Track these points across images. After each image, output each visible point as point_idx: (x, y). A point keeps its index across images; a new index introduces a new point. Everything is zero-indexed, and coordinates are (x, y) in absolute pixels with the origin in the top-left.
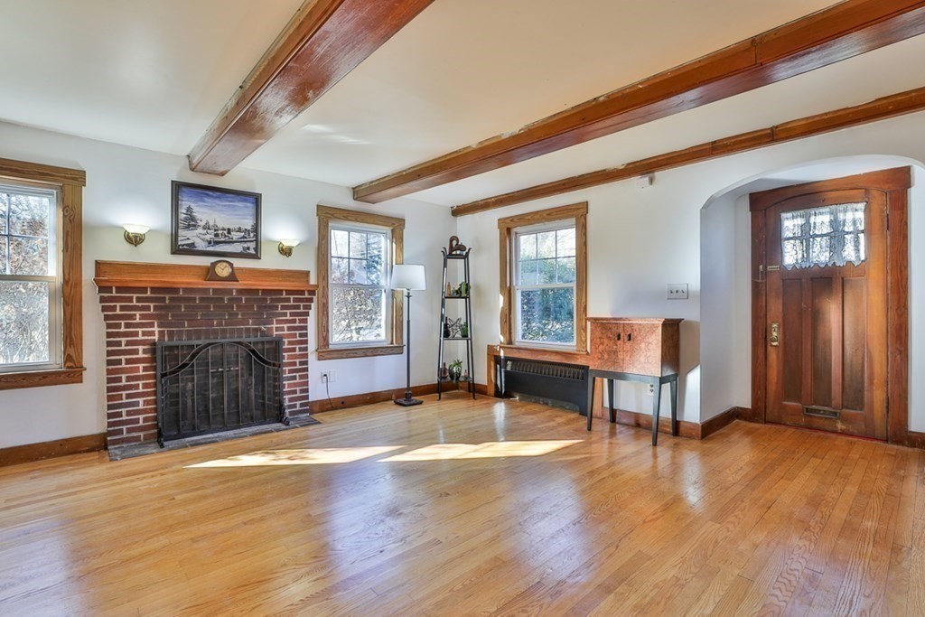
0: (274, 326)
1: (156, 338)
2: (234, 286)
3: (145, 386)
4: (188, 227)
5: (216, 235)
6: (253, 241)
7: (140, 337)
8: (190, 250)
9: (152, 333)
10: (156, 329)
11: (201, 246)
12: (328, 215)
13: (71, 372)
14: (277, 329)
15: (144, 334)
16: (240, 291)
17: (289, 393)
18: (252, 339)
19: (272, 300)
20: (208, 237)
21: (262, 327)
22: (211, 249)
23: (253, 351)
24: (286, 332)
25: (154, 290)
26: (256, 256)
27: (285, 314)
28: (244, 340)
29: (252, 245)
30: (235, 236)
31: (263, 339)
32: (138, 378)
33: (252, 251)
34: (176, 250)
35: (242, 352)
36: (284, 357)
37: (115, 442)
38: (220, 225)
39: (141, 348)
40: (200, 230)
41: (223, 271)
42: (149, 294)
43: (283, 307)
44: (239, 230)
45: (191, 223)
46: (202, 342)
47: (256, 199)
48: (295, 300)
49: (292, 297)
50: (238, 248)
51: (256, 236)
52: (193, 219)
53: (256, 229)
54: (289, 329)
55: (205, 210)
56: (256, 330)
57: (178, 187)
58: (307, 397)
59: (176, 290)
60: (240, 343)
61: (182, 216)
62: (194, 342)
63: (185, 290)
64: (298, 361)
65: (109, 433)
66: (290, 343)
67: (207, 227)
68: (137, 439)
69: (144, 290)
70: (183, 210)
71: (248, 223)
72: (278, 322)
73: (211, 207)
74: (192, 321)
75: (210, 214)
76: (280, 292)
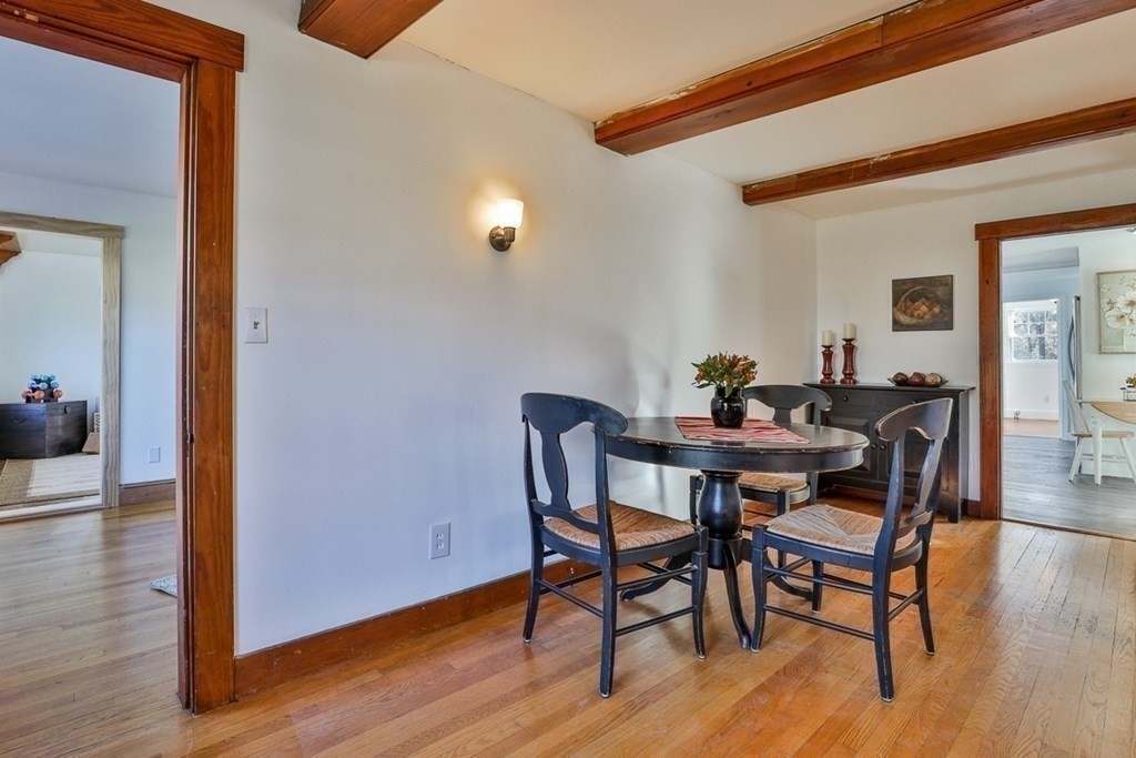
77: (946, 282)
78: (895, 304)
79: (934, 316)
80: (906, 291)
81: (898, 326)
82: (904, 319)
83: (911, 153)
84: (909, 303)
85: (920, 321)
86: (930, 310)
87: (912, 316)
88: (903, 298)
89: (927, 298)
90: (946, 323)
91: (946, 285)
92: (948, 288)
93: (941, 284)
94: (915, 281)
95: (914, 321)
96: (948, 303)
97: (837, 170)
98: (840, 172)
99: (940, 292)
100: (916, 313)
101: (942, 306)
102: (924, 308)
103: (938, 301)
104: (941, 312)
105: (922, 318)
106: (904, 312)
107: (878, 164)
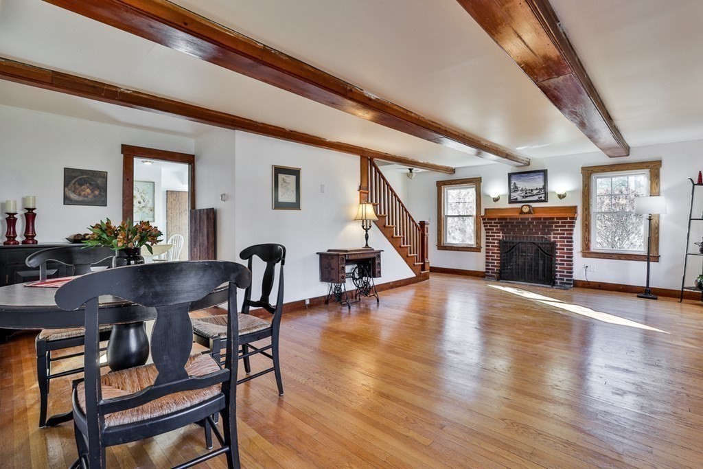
0: (552, 236)
1: (501, 238)
2: (530, 216)
3: (497, 256)
4: (514, 192)
5: (526, 193)
6: (544, 194)
7: (496, 237)
8: (516, 201)
9: (499, 236)
10: (501, 235)
11: (520, 199)
12: (589, 173)
13: (478, 249)
14: (554, 238)
15: (497, 236)
16: (532, 219)
17: (560, 272)
18: (540, 241)
19: (549, 223)
20: (523, 195)
21: (545, 236)
22: (524, 200)
23: (539, 247)
24: (558, 239)
25: (499, 219)
26: (545, 201)
27: (558, 230)
28: (536, 241)
29: (543, 195)
30: (535, 192)
31: (546, 242)
32: (495, 253)
33: (543, 199)
34: (511, 202)
35: (535, 248)
36: (557, 253)
37: (488, 276)
38: (528, 189)
39: (496, 242)
40: (519, 192)
41: (526, 209)
42: (497, 221)
43: (556, 227)
44: (537, 189)
45: (516, 189)
46: (518, 241)
47: (544, 172)
48: (562, 223)
49: (560, 221)
50: (536, 198)
51: (545, 191)
52: (516, 187)
53: (545, 187)
54: (560, 238)
55: (521, 183)
56: (543, 237)
57: (510, 175)
58: (571, 276)
59: (507, 219)
60: (534, 243)
61: (512, 187)
62: (515, 241)
63: (510, 219)
64: (565, 255)
65: (486, 272)
66: (561, 245)
67: (522, 190)
68: (494, 276)
69: (495, 219)
70: (512, 185)
71: (541, 185)
72: (554, 234)
73: (523, 181)
74: (514, 231)
75: (522, 184)
76: (553, 218)
77: (103, 175)
78: (66, 185)
79: (95, 196)
80: (76, 177)
81: (67, 201)
82: (73, 196)
83: (145, 96)
84: (77, 186)
85: (86, 199)
86: (93, 192)
87: (80, 195)
88: (73, 182)
89: (91, 184)
90: (103, 201)
91: (103, 178)
92: (104, 180)
93: (100, 177)
94: (83, 172)
95: (81, 199)
96: (103, 189)
97: (92, 84)
98: (94, 87)
99: (99, 181)
100: (83, 193)
101: (100, 191)
102: (88, 191)
103: (98, 187)
104: (100, 194)
105: (87, 197)
106: (74, 192)
107: (122, 94)
